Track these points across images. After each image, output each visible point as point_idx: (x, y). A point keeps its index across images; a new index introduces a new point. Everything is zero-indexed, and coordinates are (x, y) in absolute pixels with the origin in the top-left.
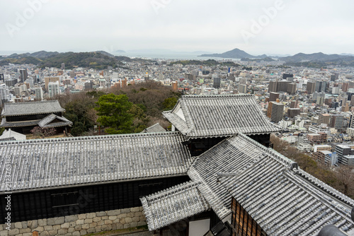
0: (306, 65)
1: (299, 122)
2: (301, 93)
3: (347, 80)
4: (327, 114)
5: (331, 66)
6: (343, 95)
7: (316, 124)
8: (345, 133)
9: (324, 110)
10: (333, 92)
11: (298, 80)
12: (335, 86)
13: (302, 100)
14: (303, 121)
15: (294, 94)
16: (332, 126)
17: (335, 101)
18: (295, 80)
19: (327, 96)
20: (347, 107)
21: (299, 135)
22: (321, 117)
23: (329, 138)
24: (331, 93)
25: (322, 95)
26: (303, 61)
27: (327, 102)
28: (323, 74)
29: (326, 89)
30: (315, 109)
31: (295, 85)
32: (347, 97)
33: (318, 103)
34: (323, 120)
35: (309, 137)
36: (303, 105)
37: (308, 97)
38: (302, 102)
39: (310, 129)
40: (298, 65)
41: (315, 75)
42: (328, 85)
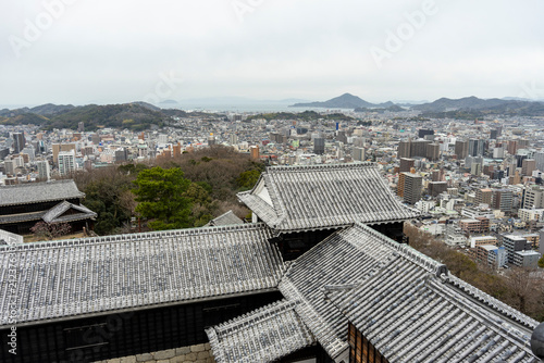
0: (452, 115)
1: (446, 202)
2: (447, 158)
3: (515, 137)
4: (487, 189)
5: (490, 117)
6: (509, 160)
7: (471, 204)
8: (516, 217)
9: (482, 183)
10: (495, 155)
11: (442, 138)
12: (498, 146)
13: (449, 169)
14: (452, 201)
15: (437, 159)
16: (497, 207)
17: (499, 168)
18: (437, 139)
19: (486, 162)
20: (517, 176)
21: (447, 222)
22: (480, 194)
23: (493, 226)
24: (491, 156)
25: (479, 160)
26: (448, 110)
27: (486, 170)
28: (479, 128)
29: (484, 151)
30: (469, 182)
31: (438, 147)
32: (516, 162)
33: (473, 172)
34: (482, 198)
35: (462, 225)
36: (451, 177)
37: (458, 164)
38: (449, 172)
39: (463, 213)
40: (441, 115)
41: (467, 131)
42: (486, 145)
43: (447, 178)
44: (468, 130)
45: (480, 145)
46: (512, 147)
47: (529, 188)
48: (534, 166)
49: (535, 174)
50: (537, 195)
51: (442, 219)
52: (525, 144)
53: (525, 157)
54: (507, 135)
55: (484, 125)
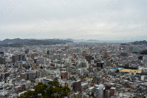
43: (9, 71)
44: (17, 51)
45: (21, 57)
46: (33, 56)
47: (38, 71)
48: (40, 62)
49: (40, 65)
50: (41, 72)
51: (7, 88)
52: (36, 55)
53: (37, 60)
54: (31, 52)
55: (23, 48)
